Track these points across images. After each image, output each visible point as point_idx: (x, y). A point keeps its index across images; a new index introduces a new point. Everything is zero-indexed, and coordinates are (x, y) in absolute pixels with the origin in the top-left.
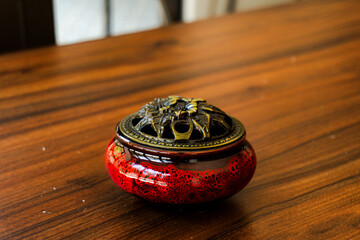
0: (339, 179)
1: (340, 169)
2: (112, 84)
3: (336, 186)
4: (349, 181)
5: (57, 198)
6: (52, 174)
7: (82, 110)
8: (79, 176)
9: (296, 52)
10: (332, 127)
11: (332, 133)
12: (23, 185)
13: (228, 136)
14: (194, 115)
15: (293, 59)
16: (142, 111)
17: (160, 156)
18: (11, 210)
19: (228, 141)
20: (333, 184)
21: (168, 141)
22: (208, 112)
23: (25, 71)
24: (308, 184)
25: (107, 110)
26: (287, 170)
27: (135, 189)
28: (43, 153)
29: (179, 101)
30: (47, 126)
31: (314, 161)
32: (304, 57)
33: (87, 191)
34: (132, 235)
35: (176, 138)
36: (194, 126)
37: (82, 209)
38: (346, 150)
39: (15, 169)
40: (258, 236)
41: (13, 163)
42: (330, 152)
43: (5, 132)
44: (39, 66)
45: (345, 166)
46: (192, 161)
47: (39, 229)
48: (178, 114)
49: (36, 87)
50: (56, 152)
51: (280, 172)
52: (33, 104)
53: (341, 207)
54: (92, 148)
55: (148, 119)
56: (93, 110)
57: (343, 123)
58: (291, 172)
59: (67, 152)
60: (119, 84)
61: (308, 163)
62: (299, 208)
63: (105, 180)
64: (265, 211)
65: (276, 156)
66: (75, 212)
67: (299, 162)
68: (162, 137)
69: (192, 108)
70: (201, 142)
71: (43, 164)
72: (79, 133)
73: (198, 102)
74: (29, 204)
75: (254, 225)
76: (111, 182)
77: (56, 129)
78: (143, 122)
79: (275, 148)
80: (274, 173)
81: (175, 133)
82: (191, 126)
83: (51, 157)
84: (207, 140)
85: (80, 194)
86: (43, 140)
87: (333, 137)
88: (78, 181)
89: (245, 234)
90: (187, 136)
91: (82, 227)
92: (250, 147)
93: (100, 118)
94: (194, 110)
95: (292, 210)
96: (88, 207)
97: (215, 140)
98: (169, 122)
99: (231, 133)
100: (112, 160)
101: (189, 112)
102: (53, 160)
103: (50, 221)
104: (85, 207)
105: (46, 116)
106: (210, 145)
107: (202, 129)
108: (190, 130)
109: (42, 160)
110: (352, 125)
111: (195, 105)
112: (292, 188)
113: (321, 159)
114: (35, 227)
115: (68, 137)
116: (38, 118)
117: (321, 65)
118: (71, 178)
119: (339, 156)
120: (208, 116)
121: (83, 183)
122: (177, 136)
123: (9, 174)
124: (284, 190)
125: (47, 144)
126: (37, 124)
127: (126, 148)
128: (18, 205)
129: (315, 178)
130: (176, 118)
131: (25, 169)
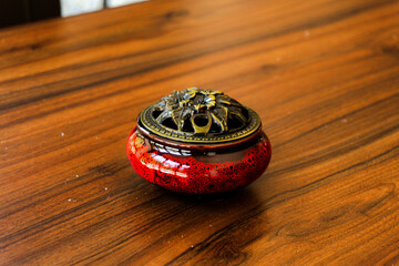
0: (349, 165)
1: (351, 155)
2: (125, 63)
3: (346, 173)
4: (359, 168)
5: (80, 185)
6: (74, 161)
7: (96, 91)
8: (100, 163)
9: (311, 25)
10: (344, 110)
11: (344, 117)
12: (47, 172)
13: (244, 128)
14: (212, 108)
15: (307, 33)
16: (162, 103)
17: (180, 149)
18: (38, 198)
19: (245, 133)
20: (343, 171)
21: (188, 134)
22: (225, 105)
23: (35, 47)
24: (320, 170)
25: (121, 92)
26: (300, 156)
27: (157, 180)
28: (62, 139)
29: (198, 94)
30: (63, 109)
31: (327, 146)
32: (318, 31)
33: (108, 179)
34: (154, 222)
35: (196, 132)
36: (213, 120)
37: (105, 197)
38: (358, 134)
39: (37, 155)
40: (272, 224)
41: (35, 149)
42: (342, 137)
43: (23, 116)
44: (48, 42)
45: (356, 152)
46: (210, 154)
47: (67, 217)
48: (197, 108)
49: (48, 66)
50: (75, 138)
51: (294, 158)
52: (47, 85)
53: (350, 194)
54: (110, 133)
55: (168, 113)
56: (108, 92)
57: (356, 106)
58: (304, 158)
59: (85, 137)
60: (131, 62)
61: (321, 149)
62: (311, 195)
63: (125, 167)
64: (279, 198)
65: (290, 141)
66: (99, 200)
67: (312, 148)
68: (183, 130)
69: (210, 102)
70: (220, 135)
71: (63, 150)
72: (96, 117)
73: (216, 95)
74: (55, 192)
75: (268, 213)
76: (131, 169)
77: (73, 113)
78: (164, 115)
79: (288, 133)
80: (288, 160)
81: (195, 127)
82: (210, 120)
83: (71, 144)
84: (225, 133)
85: (102, 181)
86: (61, 124)
87: (345, 121)
88: (99, 169)
89: (261, 222)
90: (206, 129)
91: (107, 216)
92: (266, 137)
93: (115, 101)
94: (213, 104)
95: (304, 197)
96: (111, 195)
97: (233, 133)
98: (188, 116)
99: (248, 125)
100: (133, 150)
101: (208, 106)
102: (73, 147)
103: (75, 209)
104: (108, 195)
105: (61, 99)
106: (228, 138)
107: (220, 123)
108: (209, 124)
109: (62, 146)
110: (364, 108)
111: (213, 98)
112: (305, 175)
113: (334, 144)
114: (62, 215)
115: (86, 121)
116: (55, 100)
117: (335, 40)
118: (93, 165)
119: (350, 141)
120: (226, 109)
121: (104, 171)
122: (197, 129)
123: (32, 161)
124: (297, 177)
125: (66, 129)
126: (53, 107)
127: (147, 140)
128: (45, 192)
129: (327, 164)
130: (195, 112)
131: (47, 156)
